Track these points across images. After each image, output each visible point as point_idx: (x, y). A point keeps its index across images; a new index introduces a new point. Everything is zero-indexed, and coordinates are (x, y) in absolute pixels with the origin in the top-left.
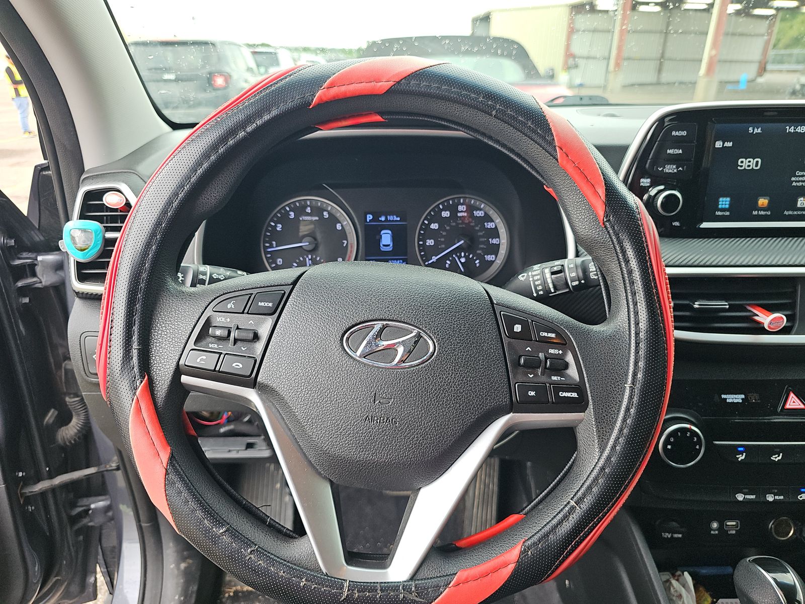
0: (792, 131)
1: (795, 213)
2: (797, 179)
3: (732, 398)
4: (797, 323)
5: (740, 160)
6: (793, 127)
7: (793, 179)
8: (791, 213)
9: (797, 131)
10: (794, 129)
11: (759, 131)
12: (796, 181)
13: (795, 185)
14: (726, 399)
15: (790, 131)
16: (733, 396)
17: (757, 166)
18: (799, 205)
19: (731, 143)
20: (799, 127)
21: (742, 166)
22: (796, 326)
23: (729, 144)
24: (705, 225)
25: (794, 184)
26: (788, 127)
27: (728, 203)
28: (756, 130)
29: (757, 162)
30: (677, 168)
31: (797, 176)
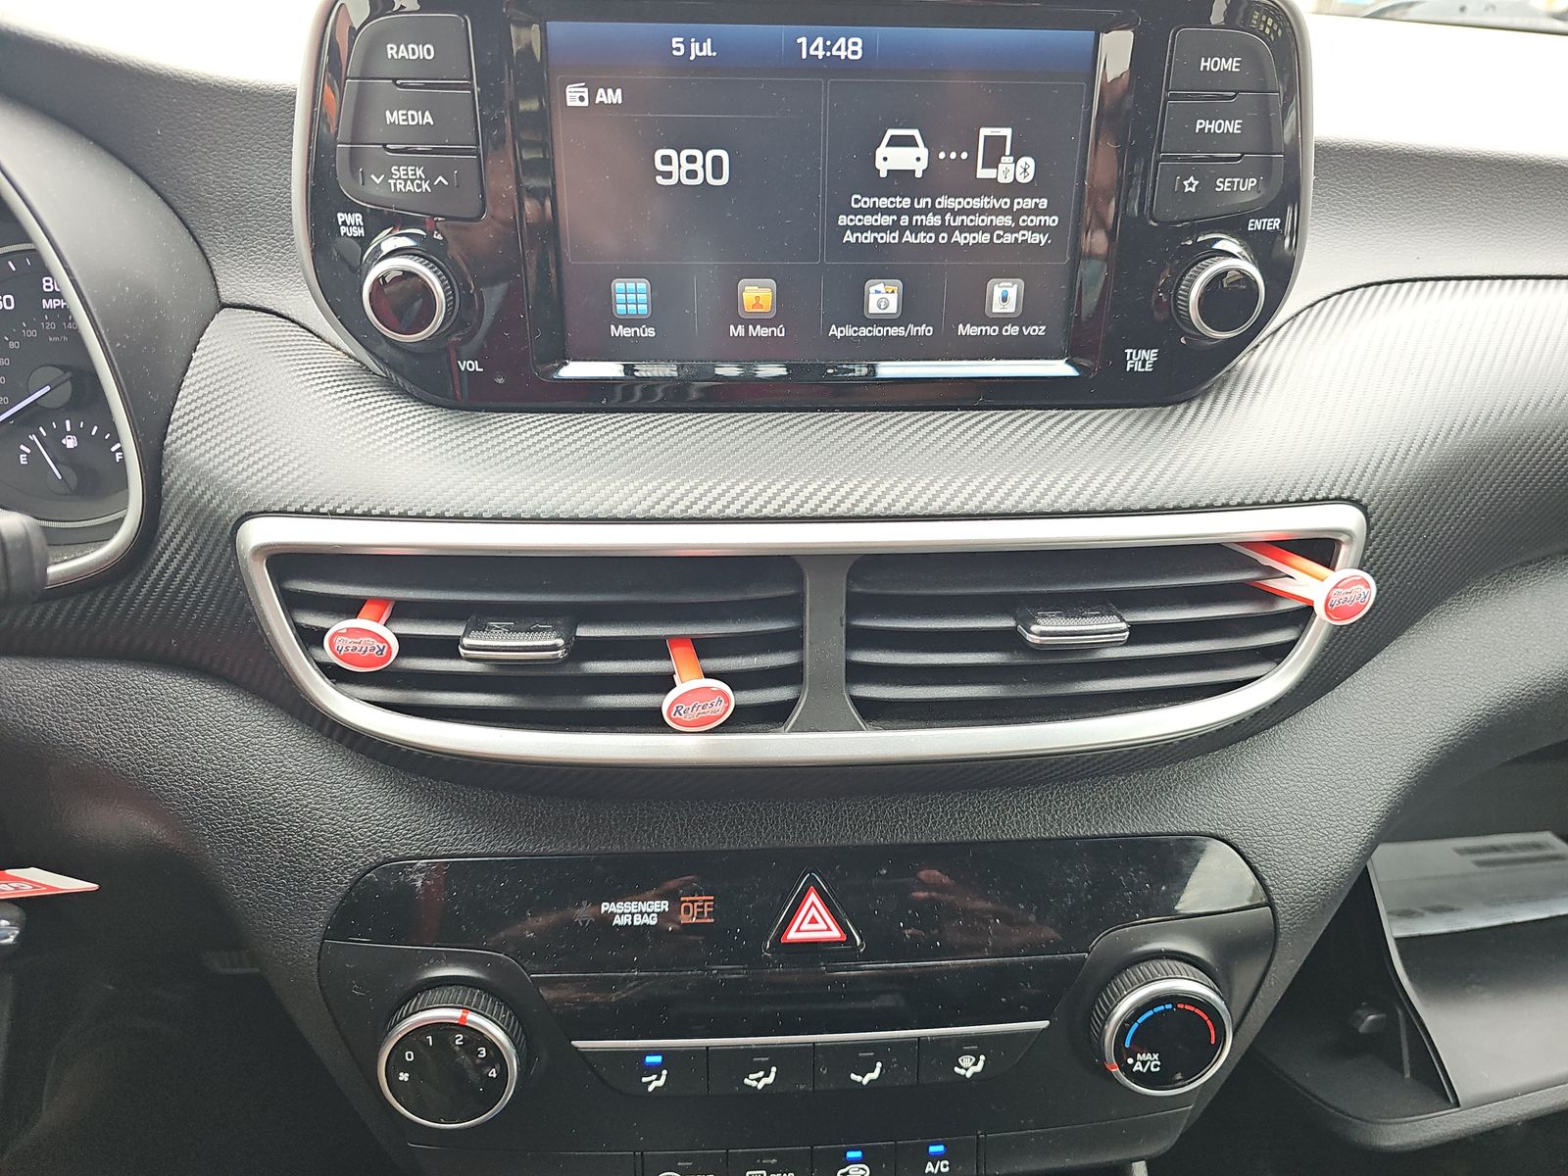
0: (820, 54)
1: (864, 332)
2: (856, 220)
3: (633, 912)
4: (807, 689)
5: (659, 154)
6: (820, 41)
7: (843, 220)
8: (849, 331)
9: (835, 53)
10: (826, 48)
11: (707, 50)
12: (854, 229)
13: (853, 241)
14: (613, 914)
15: (812, 52)
16: (631, 906)
17: (718, 174)
18: (873, 308)
19: (619, 92)
20: (842, 40)
21: (668, 175)
22: (804, 700)
23: (615, 97)
24: (574, 370)
25: (849, 237)
26: (803, 40)
27: (643, 297)
28: (695, 47)
29: (717, 161)
30: (430, 176)
31: (856, 212)
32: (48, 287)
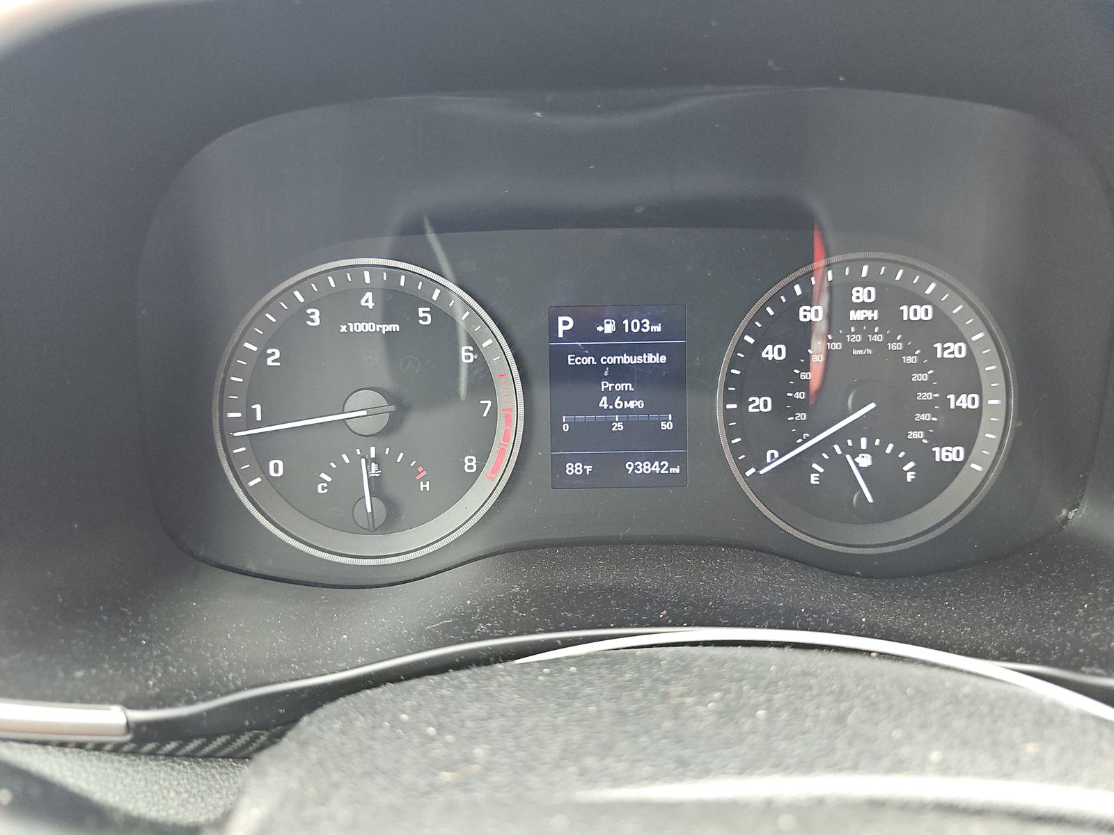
32: (858, 298)
